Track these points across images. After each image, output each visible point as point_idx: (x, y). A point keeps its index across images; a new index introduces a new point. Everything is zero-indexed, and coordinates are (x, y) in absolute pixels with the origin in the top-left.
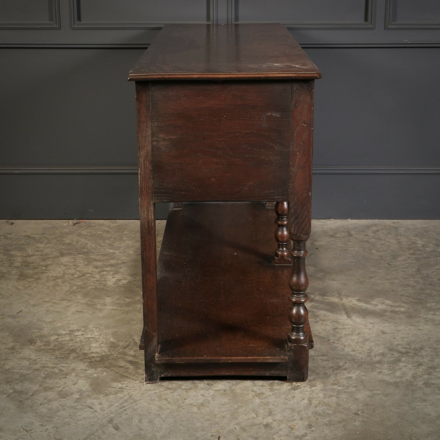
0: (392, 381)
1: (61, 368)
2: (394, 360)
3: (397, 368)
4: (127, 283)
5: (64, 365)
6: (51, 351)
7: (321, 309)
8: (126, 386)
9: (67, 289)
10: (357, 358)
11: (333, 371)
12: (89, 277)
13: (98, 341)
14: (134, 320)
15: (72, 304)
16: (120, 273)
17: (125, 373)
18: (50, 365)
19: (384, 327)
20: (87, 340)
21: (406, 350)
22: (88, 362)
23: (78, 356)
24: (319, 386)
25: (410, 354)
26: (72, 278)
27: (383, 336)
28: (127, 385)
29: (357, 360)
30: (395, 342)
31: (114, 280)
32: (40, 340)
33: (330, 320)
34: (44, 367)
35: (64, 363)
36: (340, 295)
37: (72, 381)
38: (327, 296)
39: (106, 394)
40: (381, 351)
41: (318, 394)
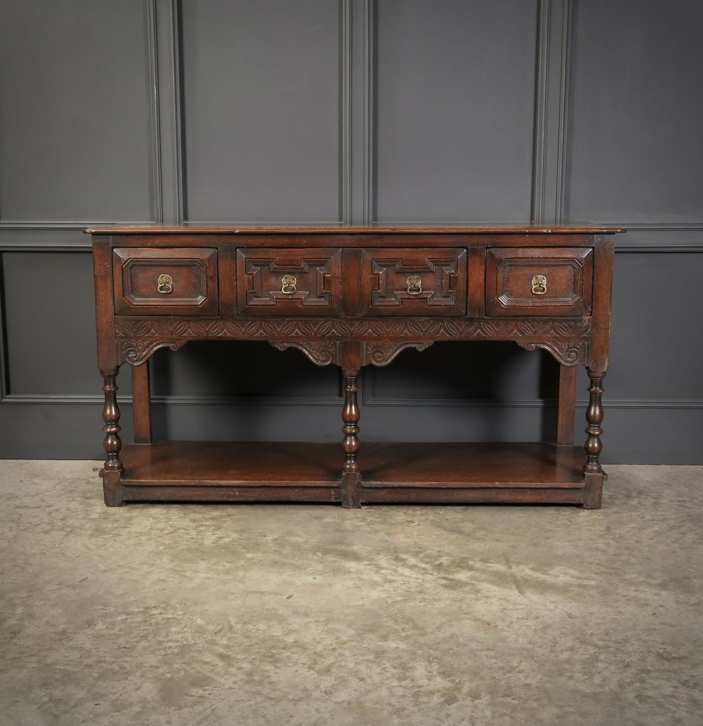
0: (588, 691)
1: (123, 663)
2: (588, 659)
3: (594, 670)
4: (230, 542)
5: (128, 659)
6: (114, 637)
7: (483, 581)
8: (209, 694)
9: (151, 549)
10: (536, 655)
11: (504, 674)
12: (183, 533)
13: (181, 624)
14: (233, 594)
15: (153, 570)
16: (222, 529)
17: (210, 672)
18: (108, 659)
19: (571, 608)
20: (165, 621)
21: (605, 643)
22: (162, 655)
23: (149, 645)
24: (485, 698)
25: (611, 650)
26: (160, 535)
27: (570, 621)
28: (211, 692)
29: (537, 657)
30: (588, 630)
31: (214, 537)
32: (102, 620)
33: (496, 597)
34: (100, 662)
35: (129, 656)
36: (507, 562)
37: (134, 684)
38: (491, 563)
39: (179, 706)
40: (569, 644)
41: (483, 710)
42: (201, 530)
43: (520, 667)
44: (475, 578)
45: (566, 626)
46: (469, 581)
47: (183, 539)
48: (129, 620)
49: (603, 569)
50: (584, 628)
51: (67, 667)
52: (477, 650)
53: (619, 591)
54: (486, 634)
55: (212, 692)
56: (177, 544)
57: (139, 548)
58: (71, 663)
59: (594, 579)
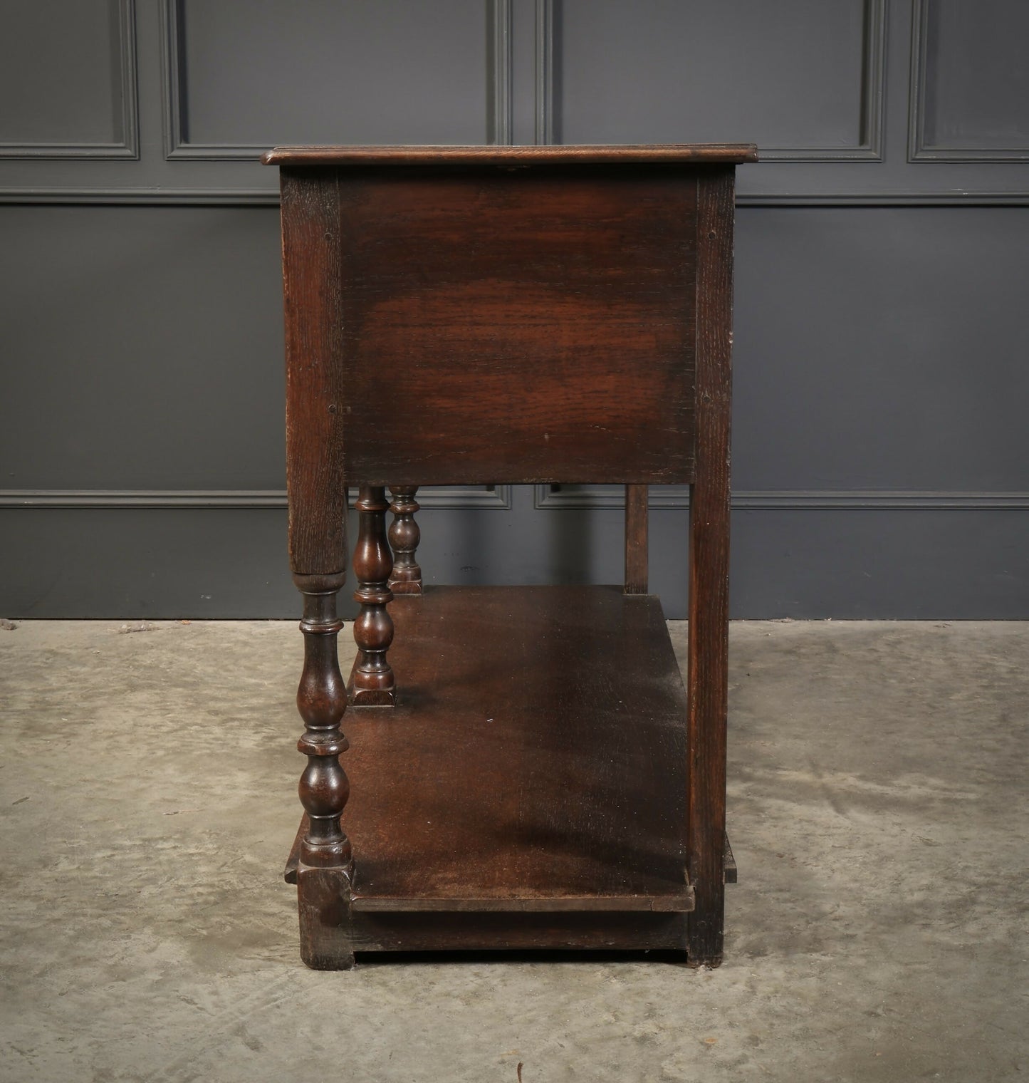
0: (956, 943)
1: (118, 917)
2: (958, 900)
3: (967, 916)
5: (126, 911)
6: (94, 880)
7: (769, 796)
8: (281, 956)
9: (141, 756)
10: (865, 897)
11: (808, 923)
12: (197, 731)
13: (214, 861)
15: (151, 786)
16: (272, 724)
17: (279, 927)
18: (89, 911)
19: (929, 832)
20: (186, 858)
21: (988, 879)
22: (187, 905)
23: (161, 892)
25: (998, 888)
26: (154, 734)
27: (929, 850)
28: (283, 953)
29: (866, 899)
30: (959, 862)
31: (258, 737)
32: (67, 858)
33: (793, 818)
34: (74, 915)
35: (127, 907)
36: (815, 767)
37: (143, 944)
38: (785, 770)
39: (230, 971)
40: (924, 882)
41: (771, 970)
42: (232, 726)
43: (835, 913)
44: (756, 793)
45: (920, 857)
46: (744, 796)
47: (198, 741)
48: (117, 858)
49: (990, 776)
50: (953, 859)
51: (16, 923)
52: (759, 891)
53: (1018, 808)
54: (776, 869)
55: (287, 953)
56: (190, 748)
57: (117, 754)
58: (22, 917)
59: (972, 791)
